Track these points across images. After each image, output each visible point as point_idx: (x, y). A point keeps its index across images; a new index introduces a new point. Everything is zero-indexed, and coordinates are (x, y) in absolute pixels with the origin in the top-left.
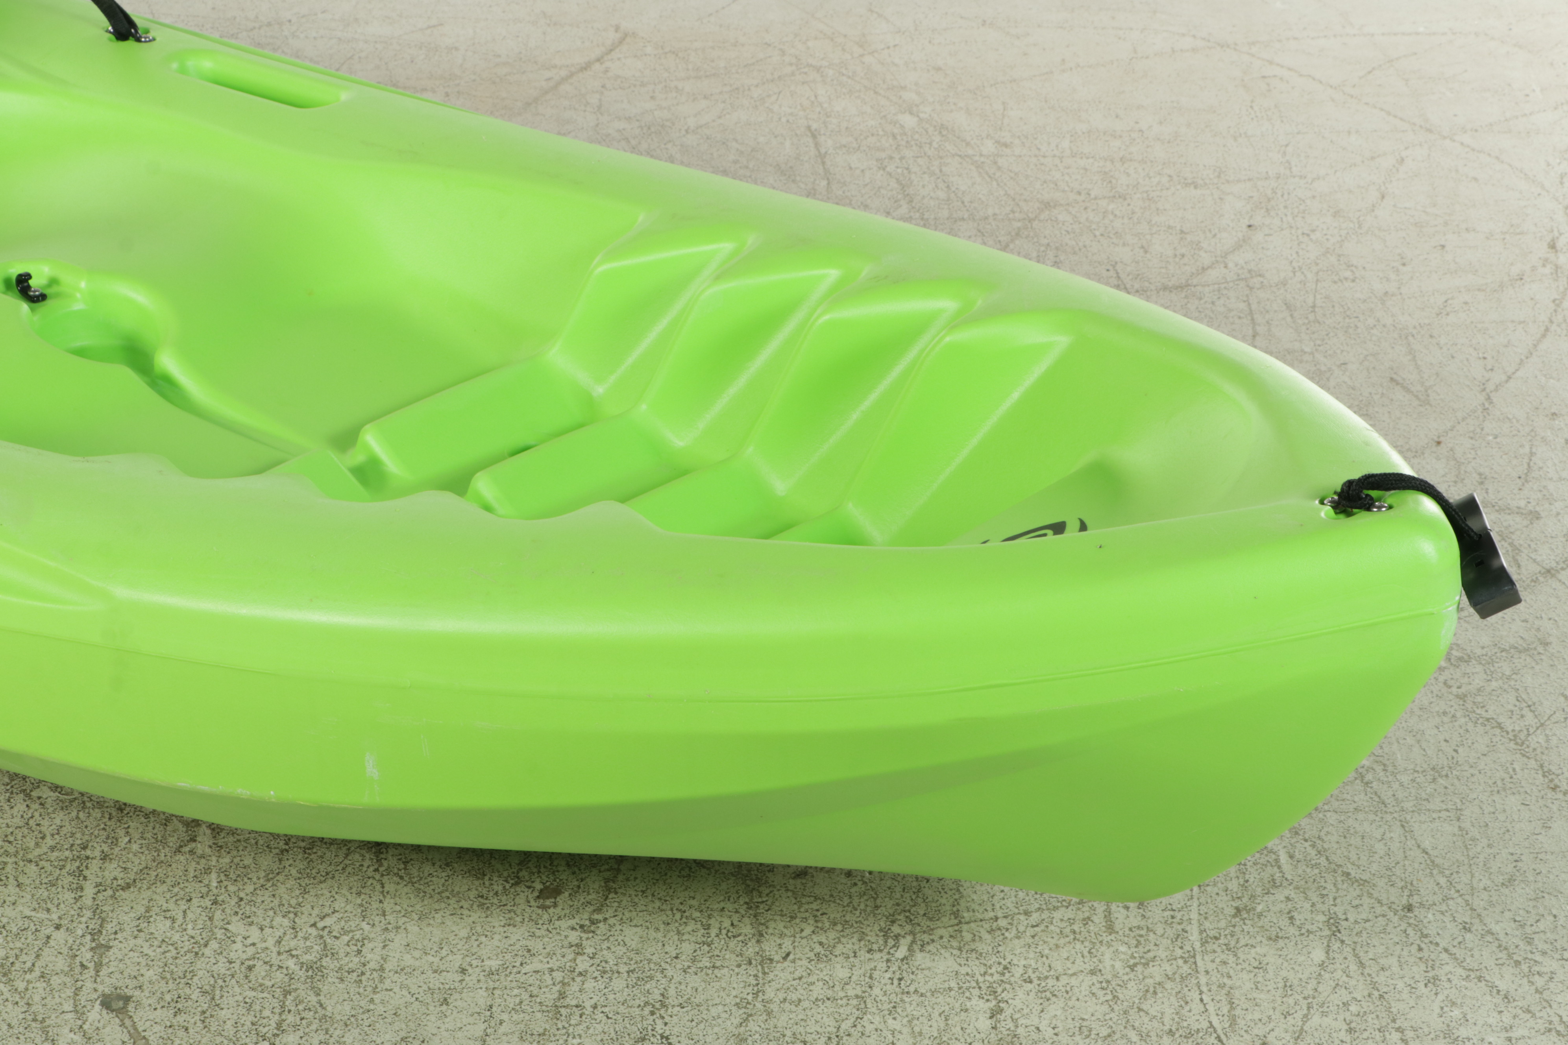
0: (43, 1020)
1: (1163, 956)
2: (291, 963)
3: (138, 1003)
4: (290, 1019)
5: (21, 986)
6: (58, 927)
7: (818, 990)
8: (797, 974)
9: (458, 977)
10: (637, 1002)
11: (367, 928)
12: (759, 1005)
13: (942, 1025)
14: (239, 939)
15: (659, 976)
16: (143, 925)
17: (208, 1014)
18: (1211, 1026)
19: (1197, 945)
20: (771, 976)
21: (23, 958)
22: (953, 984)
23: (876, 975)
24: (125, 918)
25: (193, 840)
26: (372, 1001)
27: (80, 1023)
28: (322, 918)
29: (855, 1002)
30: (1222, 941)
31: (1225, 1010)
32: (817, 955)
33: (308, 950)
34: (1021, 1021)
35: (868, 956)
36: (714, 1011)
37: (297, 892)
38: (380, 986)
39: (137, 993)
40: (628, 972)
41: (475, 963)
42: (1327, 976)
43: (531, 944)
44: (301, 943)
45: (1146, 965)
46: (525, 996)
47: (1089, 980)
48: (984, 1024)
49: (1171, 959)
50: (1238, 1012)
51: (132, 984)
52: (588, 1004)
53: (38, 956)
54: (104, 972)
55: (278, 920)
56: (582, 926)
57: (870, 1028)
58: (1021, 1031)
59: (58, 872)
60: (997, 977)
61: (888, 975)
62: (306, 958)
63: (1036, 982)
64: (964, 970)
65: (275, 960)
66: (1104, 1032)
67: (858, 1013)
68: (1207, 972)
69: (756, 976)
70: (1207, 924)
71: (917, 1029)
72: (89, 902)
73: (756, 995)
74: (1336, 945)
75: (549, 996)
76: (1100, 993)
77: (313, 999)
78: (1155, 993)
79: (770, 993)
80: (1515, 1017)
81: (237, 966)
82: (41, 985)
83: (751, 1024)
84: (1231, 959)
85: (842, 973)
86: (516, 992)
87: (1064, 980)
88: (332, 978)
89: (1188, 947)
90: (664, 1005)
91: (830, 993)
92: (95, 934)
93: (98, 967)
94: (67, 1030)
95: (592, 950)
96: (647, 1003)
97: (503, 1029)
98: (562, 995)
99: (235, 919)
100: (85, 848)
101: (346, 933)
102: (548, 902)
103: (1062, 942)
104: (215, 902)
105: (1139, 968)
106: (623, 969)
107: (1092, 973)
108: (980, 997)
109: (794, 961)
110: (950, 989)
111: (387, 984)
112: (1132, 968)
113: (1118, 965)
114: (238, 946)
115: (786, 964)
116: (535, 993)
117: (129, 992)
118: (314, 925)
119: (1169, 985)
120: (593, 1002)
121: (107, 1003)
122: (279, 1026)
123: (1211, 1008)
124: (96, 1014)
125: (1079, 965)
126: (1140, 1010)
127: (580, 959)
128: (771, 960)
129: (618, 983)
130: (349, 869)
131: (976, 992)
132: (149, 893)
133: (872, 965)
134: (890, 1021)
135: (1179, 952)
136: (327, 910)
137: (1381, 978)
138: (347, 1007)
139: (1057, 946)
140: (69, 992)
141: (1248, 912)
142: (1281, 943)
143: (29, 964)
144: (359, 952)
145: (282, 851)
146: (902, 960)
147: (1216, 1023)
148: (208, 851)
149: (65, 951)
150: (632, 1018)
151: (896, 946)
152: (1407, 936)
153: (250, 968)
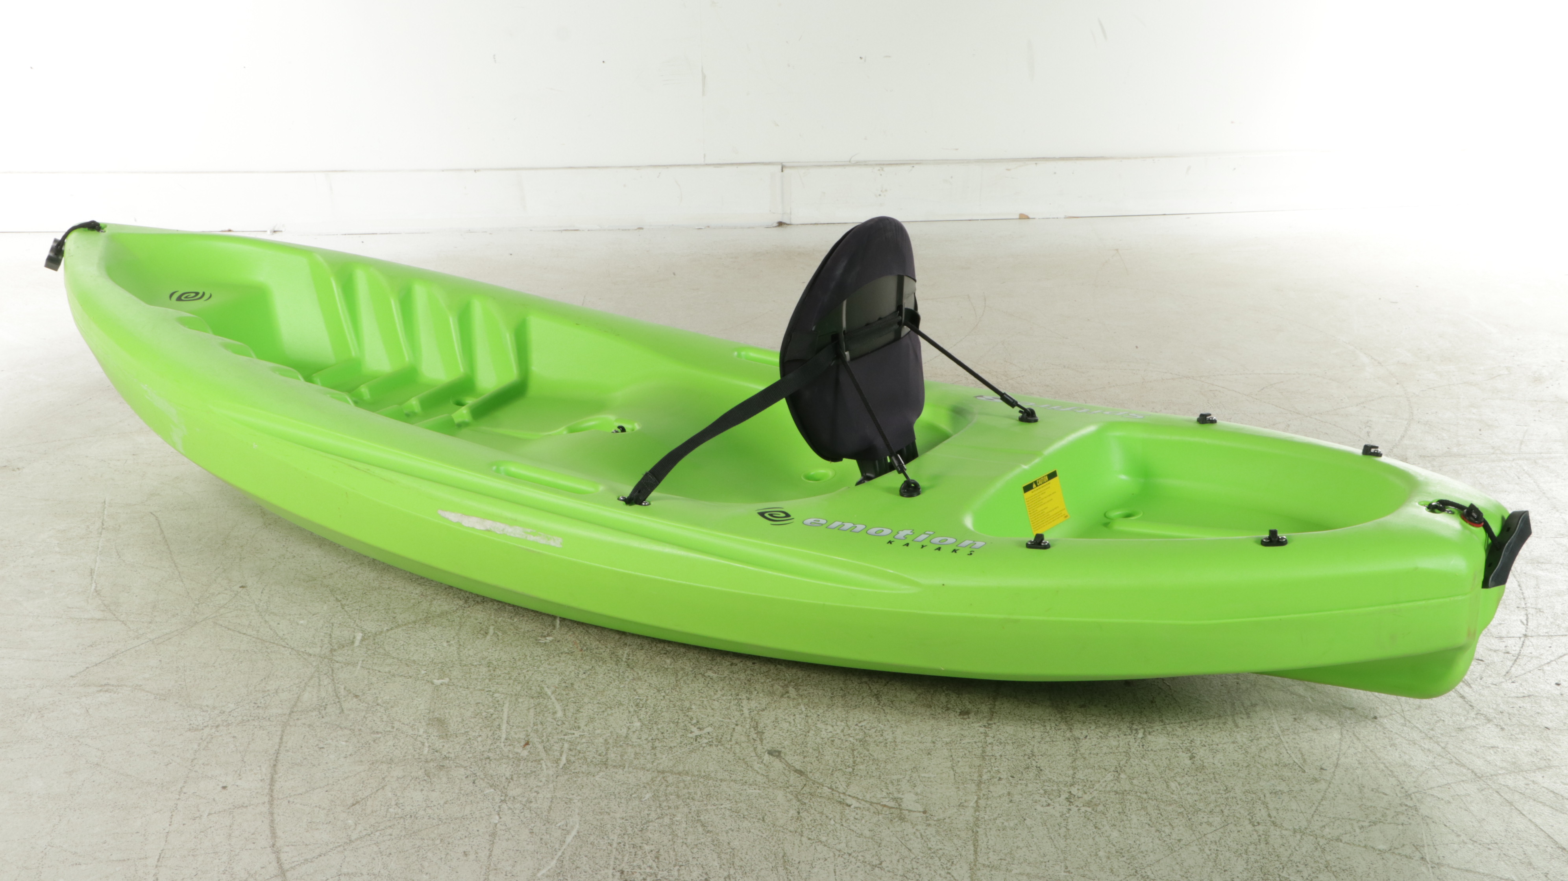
0: (744, 759)
1: (1265, 736)
2: (851, 739)
3: (785, 754)
4: (858, 760)
5: (729, 747)
6: (737, 725)
7: (1105, 749)
8: (1093, 744)
9: (932, 745)
10: (1021, 754)
11: (882, 726)
12: (1079, 755)
13: (1168, 763)
14: (823, 730)
15: (1027, 744)
16: (777, 725)
17: (819, 757)
18: (1295, 762)
19: (1280, 732)
20: (1081, 744)
21: (725, 736)
22: (1168, 747)
23: (1130, 744)
24: (768, 722)
25: (787, 692)
26: (894, 753)
27: (761, 760)
28: (860, 722)
29: (1124, 754)
30: (1291, 730)
31: (1300, 756)
32: (1101, 736)
33: (857, 734)
34: (1205, 761)
35: (1125, 737)
36: (1058, 758)
37: (844, 713)
38: (896, 748)
39: (783, 750)
40: (1013, 743)
41: (938, 739)
42: (1343, 743)
43: (963, 732)
44: (853, 732)
45: (1258, 739)
46: (967, 752)
47: (1232, 746)
48: (1188, 762)
49: (1269, 738)
50: (1306, 757)
51: (780, 746)
52: (998, 755)
53: (732, 736)
54: (764, 742)
55: (839, 723)
56: (984, 726)
57: (1134, 764)
58: (1205, 764)
59: (729, 704)
60: (1188, 744)
61: (1136, 744)
62: (857, 737)
63: (1207, 746)
64: (1172, 742)
65: (843, 738)
66: (1245, 765)
67: (1126, 758)
68: (1287, 742)
69: (1074, 744)
70: (1282, 724)
71: (1157, 764)
72: (748, 716)
73: (1076, 751)
74: (1345, 732)
75: (979, 752)
76: (1239, 750)
77: (867, 753)
78: (1265, 750)
79: (1082, 751)
80: (1435, 758)
81: (826, 740)
82: (737, 746)
83: (1077, 763)
84: (1297, 737)
85: (1115, 743)
86: (961, 750)
87: (1220, 746)
88: (872, 745)
89: (1275, 733)
90: (1033, 755)
91: (1111, 751)
92: (755, 728)
93: (761, 740)
94: (756, 763)
95: (992, 735)
96: (1025, 755)
97: (960, 764)
98: (984, 752)
99: (818, 722)
100: (738, 695)
101: (873, 728)
102: (965, 717)
103: (1215, 731)
104: (807, 716)
105: (1255, 741)
106: (1009, 742)
107: (1233, 743)
108: (1183, 752)
109: (1090, 739)
110: (1168, 749)
111: (899, 747)
112: (1252, 741)
113: (1244, 740)
114: (824, 732)
115: (1087, 740)
116: (971, 750)
117: (780, 750)
118: (857, 725)
119: (1270, 747)
120: (1000, 753)
121: (770, 753)
122: (854, 762)
123: (1293, 756)
124: (766, 757)
125: (1226, 740)
126: (1259, 756)
127: (987, 738)
128: (1079, 739)
129: (1009, 747)
130: (866, 704)
131: (1180, 750)
132: (774, 713)
133: (1128, 740)
134: (1143, 761)
135: (1272, 735)
136: (860, 719)
137: (1369, 744)
138: (884, 756)
139: (1214, 733)
140: (752, 749)
141: (1300, 720)
142: (1318, 731)
143: (729, 739)
144: (882, 735)
145: (831, 697)
146: (1142, 738)
147: (1296, 761)
148: (796, 697)
149: (743, 733)
150: (1020, 760)
151: (1137, 733)
152: (1377, 728)
153: (833, 741)
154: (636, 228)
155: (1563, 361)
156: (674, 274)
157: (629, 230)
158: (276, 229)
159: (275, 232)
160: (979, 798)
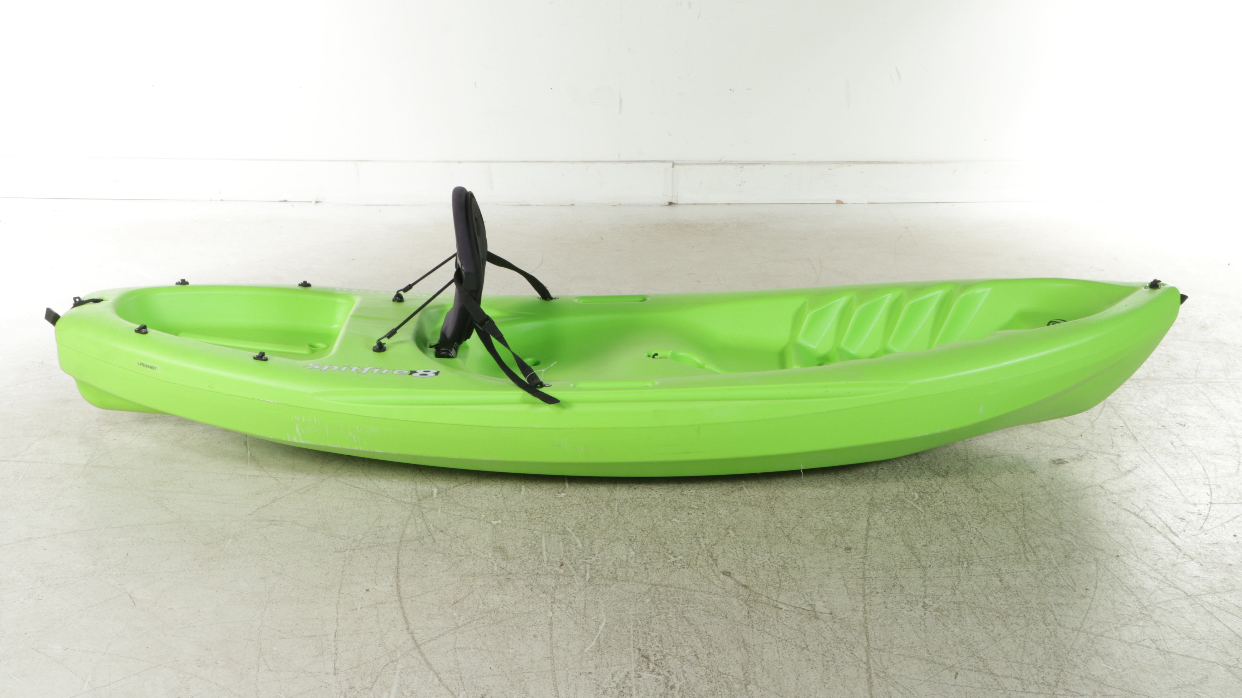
0: (707, 577)
1: (1047, 567)
2: (776, 565)
3: (734, 574)
4: (782, 579)
5: (696, 569)
6: (699, 554)
7: (943, 575)
8: (936, 570)
9: (830, 570)
10: (888, 577)
11: (795, 557)
12: (927, 578)
13: (986, 583)
14: (756, 559)
15: (892, 570)
16: (725, 555)
17: (756, 577)
18: (1068, 584)
19: (1057, 565)
20: (927, 571)
21: (692, 562)
22: (985, 574)
23: (960, 571)
24: (719, 553)
25: (728, 533)
26: (805, 575)
27: (718, 578)
28: (780, 554)
29: (956, 578)
30: (1064, 564)
31: (1071, 581)
32: (939, 566)
33: (779, 562)
34: (1010, 583)
35: (955, 566)
36: (914, 579)
37: (768, 547)
38: (806, 572)
39: (732, 571)
40: (882, 569)
41: (833, 566)
42: (1099, 573)
43: (848, 562)
44: (776, 560)
45: (1043, 569)
46: (853, 575)
47: (1026, 573)
48: (999, 584)
49: (1050, 568)
50: (1075, 581)
51: (729, 569)
52: (873, 577)
53: (696, 562)
54: (719, 566)
55: (766, 554)
56: (862, 558)
57: (963, 584)
58: (1010, 585)
59: (691, 541)
60: (998, 572)
61: (964, 571)
62: (780, 564)
63: (1010, 573)
64: (987, 570)
65: (770, 564)
66: (1036, 586)
67: (958, 580)
68: (1062, 572)
69: (923, 571)
70: (1057, 560)
71: (978, 585)
72: (705, 548)
73: (925, 575)
74: (1099, 565)
75: (861, 575)
76: (1032, 576)
77: (788, 575)
78: (1048, 576)
79: (929, 575)
80: (1159, 583)
81: (759, 565)
82: (701, 569)
83: (926, 583)
84: (1068, 568)
85: (949, 570)
86: (849, 574)
87: (1019, 573)
88: (790, 569)
89: (1054, 565)
90: (897, 578)
91: (947, 575)
92: (711, 557)
93: (717, 565)
94: (715, 580)
95: (868, 564)
96: (891, 577)
97: (850, 583)
98: (864, 575)
99: (752, 554)
100: (696, 535)
101: (789, 558)
102: (849, 551)
103: (1014, 563)
104: (744, 549)
105: (1041, 570)
106: (880, 568)
107: (1027, 571)
108: (995, 577)
109: (933, 567)
110: (985, 575)
111: (808, 571)
112: (1039, 570)
113: (1034, 569)
114: (757, 560)
115: (931, 568)
116: (855, 574)
117: (730, 571)
118: (778, 556)
119: (1051, 574)
120: (875, 576)
121: (724, 573)
122: (780, 580)
123: (1066, 580)
124: (722, 576)
125: (1022, 569)
126: (1045, 580)
127: (865, 566)
128: (926, 567)
129: (880, 572)
130: (782, 542)
131: (993, 576)
132: (722, 547)
133: (958, 569)
134: (969, 582)
135: (1051, 567)
136: (780, 552)
137: (1115, 573)
138: (799, 576)
139: (1013, 565)
140: (711, 571)
141: (1069, 556)
142: (1082, 565)
143: (695, 564)
144: (795, 563)
145: (758, 537)
146: (967, 567)
147: (1069, 583)
148: (735, 536)
149: (704, 560)
150: (889, 581)
151: (963, 564)
152: (1120, 563)
153: (764, 566)
154: (570, 204)
155: (1219, 315)
156: (602, 239)
157: (565, 206)
158: (318, 201)
159: (317, 202)
160: (865, 605)
